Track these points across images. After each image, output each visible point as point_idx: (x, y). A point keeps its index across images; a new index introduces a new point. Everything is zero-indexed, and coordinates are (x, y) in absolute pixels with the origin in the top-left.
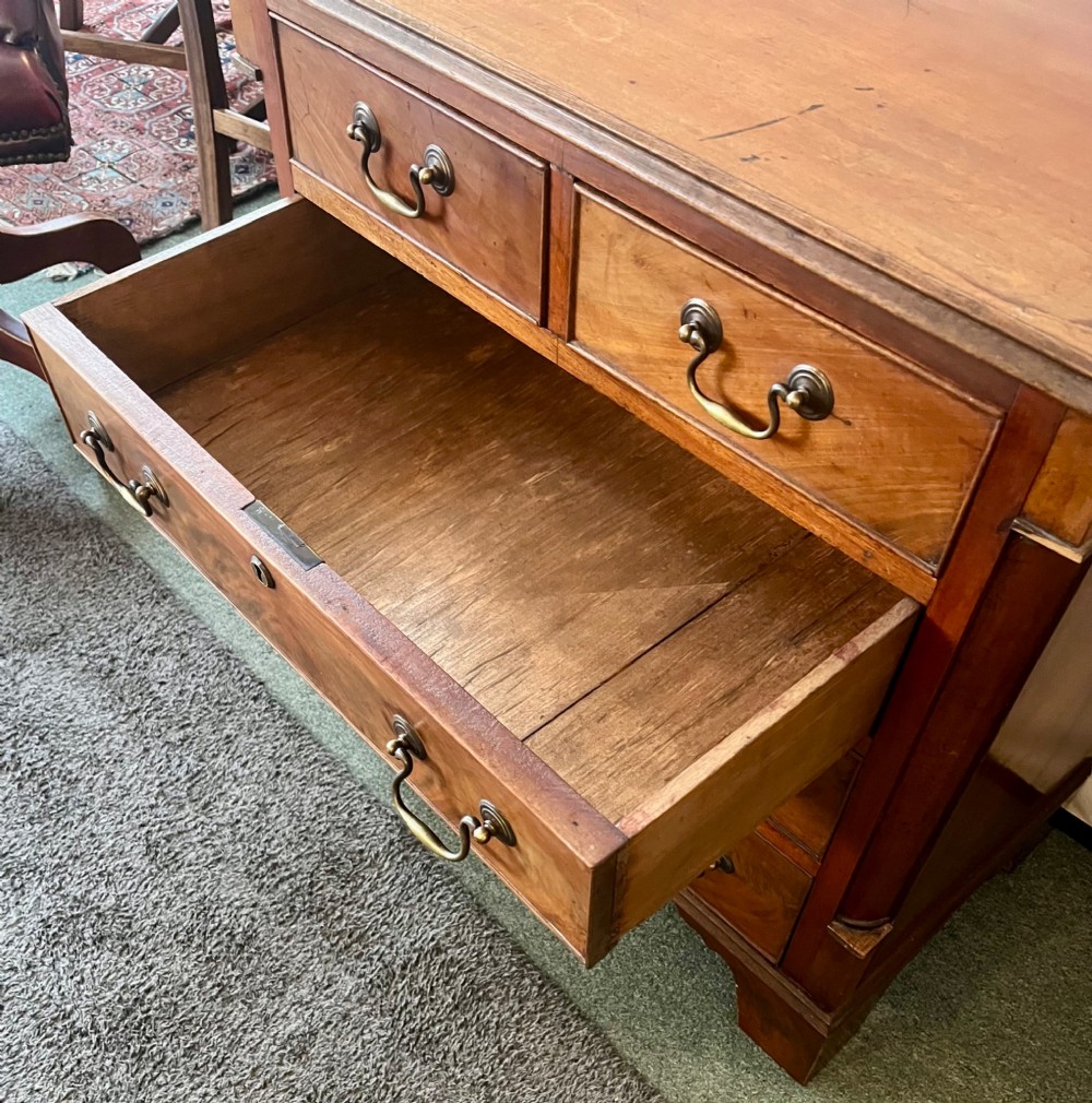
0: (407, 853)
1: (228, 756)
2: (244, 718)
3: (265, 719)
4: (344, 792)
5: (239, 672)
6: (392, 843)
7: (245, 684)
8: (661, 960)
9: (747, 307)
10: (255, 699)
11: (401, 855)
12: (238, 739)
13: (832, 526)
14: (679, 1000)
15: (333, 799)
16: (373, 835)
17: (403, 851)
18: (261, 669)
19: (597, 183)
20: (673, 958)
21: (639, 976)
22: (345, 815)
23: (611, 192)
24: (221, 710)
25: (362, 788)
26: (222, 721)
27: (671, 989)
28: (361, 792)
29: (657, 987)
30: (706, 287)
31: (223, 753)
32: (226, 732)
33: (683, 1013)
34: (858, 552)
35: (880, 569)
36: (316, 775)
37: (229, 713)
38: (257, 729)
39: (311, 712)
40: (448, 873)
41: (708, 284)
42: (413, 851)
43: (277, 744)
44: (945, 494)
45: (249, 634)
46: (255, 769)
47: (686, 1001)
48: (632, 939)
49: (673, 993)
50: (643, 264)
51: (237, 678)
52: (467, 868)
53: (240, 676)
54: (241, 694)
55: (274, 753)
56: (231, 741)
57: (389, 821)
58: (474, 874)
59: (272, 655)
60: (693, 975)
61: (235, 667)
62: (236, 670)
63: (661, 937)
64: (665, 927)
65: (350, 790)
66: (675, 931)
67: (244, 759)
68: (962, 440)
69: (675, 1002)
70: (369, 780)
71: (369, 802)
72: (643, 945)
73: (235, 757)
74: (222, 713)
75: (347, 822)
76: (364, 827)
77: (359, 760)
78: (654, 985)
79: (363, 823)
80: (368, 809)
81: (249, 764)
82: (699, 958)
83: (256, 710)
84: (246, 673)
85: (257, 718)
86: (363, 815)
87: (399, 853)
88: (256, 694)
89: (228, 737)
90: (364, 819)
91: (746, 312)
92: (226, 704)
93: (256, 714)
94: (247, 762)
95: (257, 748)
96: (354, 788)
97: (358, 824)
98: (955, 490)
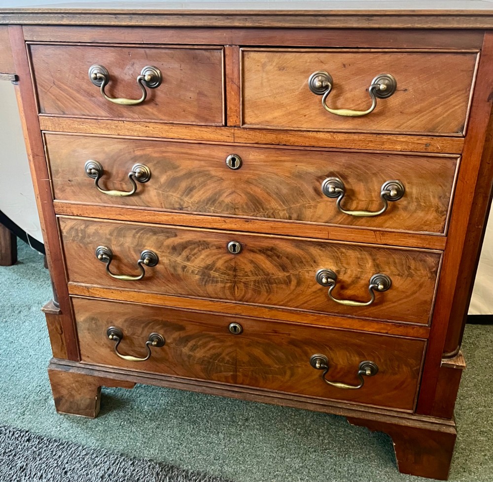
0: (169, 475)
1: (27, 478)
2: (26, 453)
3: (41, 448)
4: (113, 462)
5: (10, 432)
6: (158, 474)
7: (17, 436)
8: (331, 458)
9: (344, 63)
10: (28, 440)
11: (168, 478)
12: (29, 466)
13: (406, 142)
14: (353, 472)
15: (108, 470)
16: (144, 476)
17: (167, 475)
18: (22, 425)
19: (254, 43)
20: (335, 454)
21: (327, 471)
22: (121, 474)
23: (262, 43)
24: (9, 456)
25: (122, 455)
26: (12, 461)
27: (346, 469)
28: (123, 458)
29: (339, 472)
30: (321, 64)
31: (23, 477)
32: (19, 465)
33: (359, 476)
34: (422, 146)
35: (435, 149)
36: (90, 462)
37: (15, 455)
38: (39, 455)
39: (67, 433)
40: (199, 474)
41: (322, 62)
42: (172, 472)
43: (56, 457)
44: (459, 98)
45: (5, 411)
46: (49, 476)
47: (356, 471)
48: (311, 456)
49: (348, 470)
50: (284, 69)
51: (10, 435)
52: (207, 466)
53: (12, 433)
54: (17, 442)
55: (57, 463)
56: (24, 469)
57: (149, 464)
58: (213, 467)
59: (26, 416)
60: (349, 457)
61: (6, 430)
62: (8, 431)
63: (323, 447)
64: (321, 442)
65: (116, 460)
66: (326, 441)
67: (39, 474)
68: (462, 71)
69: (353, 474)
70: (123, 450)
71: (131, 460)
72: (318, 455)
73: (33, 476)
74: (11, 457)
75: (125, 476)
76: (136, 475)
77: (110, 443)
78: (337, 471)
79: (135, 473)
80: (133, 463)
81: (44, 476)
82: (346, 447)
83: (32, 446)
84: (15, 430)
85: (35, 450)
86: (132, 468)
87: (165, 477)
88: (27, 438)
89: (21, 468)
90: (134, 470)
91: (344, 65)
92: (10, 451)
93: (33, 447)
94: (42, 476)
95: (44, 465)
96: (117, 458)
97: (132, 474)
98: (464, 94)
